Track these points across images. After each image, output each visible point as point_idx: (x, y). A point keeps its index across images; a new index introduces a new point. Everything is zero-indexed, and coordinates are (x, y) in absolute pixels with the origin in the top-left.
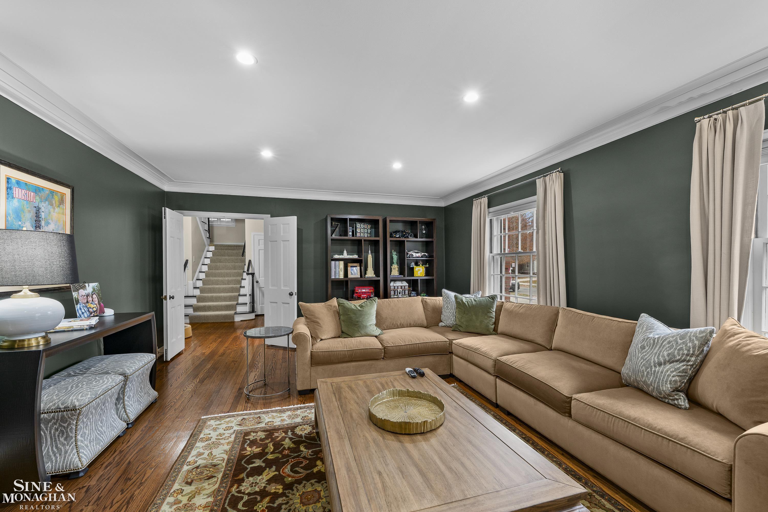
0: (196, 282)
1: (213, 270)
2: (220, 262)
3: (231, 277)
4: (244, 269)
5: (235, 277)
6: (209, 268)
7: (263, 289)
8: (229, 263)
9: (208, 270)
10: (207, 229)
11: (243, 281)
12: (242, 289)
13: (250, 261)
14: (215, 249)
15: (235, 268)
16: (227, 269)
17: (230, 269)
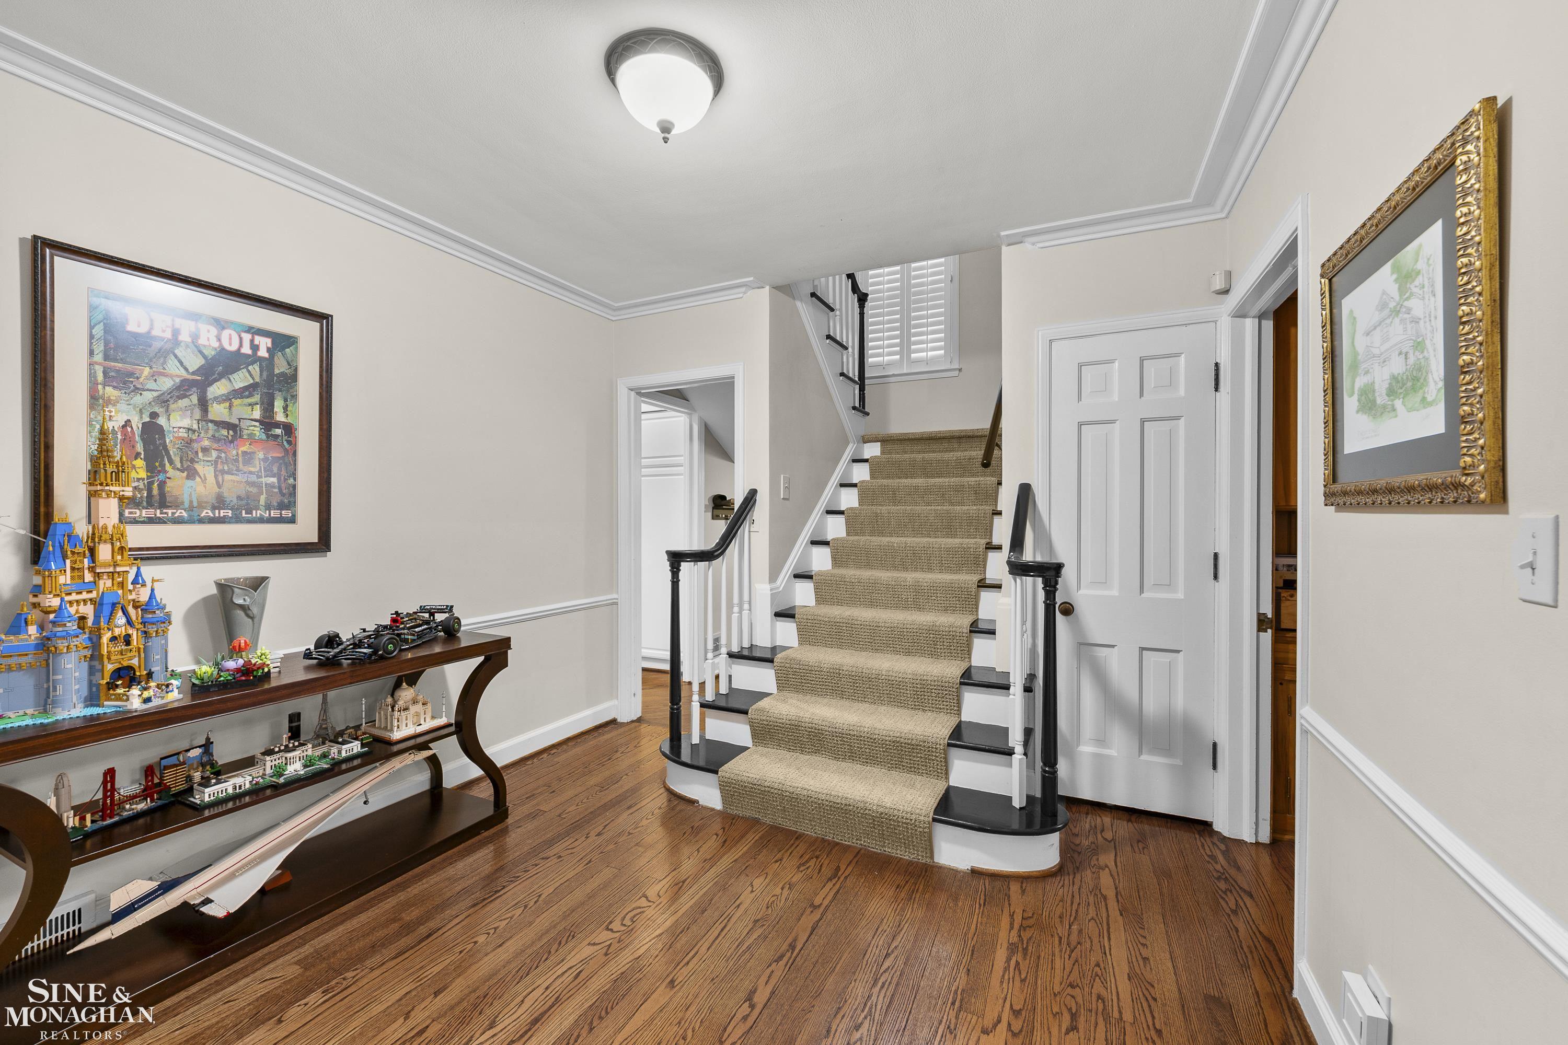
0: (788, 589)
1: (863, 534)
2: (895, 501)
3: (930, 570)
4: (989, 531)
5: (949, 570)
6: (851, 528)
7: (1102, 652)
8: (928, 504)
9: (848, 534)
10: (854, 372)
11: (986, 596)
12: (979, 643)
13: (1025, 492)
14: (883, 452)
15: (949, 527)
16: (916, 533)
17: (932, 531)
